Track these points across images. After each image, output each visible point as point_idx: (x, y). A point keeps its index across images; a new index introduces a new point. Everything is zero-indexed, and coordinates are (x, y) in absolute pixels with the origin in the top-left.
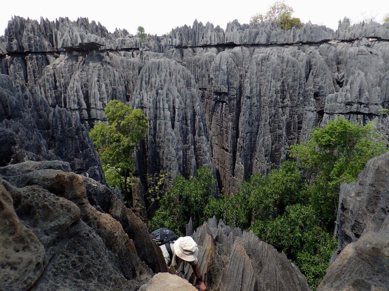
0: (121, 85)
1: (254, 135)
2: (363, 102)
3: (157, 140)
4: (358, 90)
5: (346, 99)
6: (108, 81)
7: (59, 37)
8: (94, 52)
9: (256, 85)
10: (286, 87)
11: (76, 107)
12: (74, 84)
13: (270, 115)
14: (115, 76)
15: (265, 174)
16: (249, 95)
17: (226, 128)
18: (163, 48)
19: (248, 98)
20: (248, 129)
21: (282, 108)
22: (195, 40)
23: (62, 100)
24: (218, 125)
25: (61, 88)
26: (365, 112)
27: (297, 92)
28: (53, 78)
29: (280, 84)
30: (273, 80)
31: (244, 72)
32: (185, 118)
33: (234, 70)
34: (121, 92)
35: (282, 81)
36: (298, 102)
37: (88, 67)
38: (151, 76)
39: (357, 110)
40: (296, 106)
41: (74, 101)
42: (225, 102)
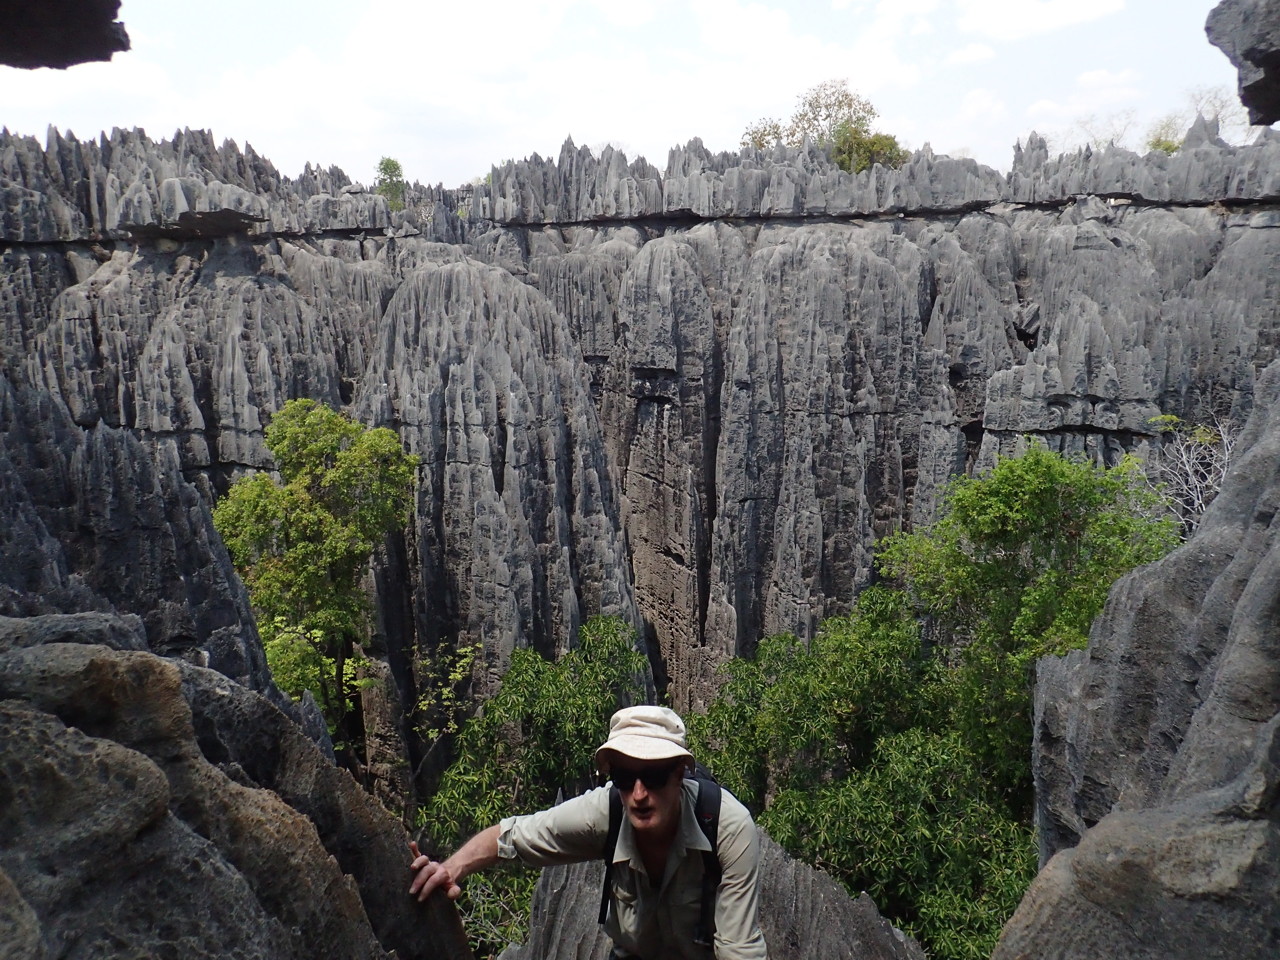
0: (324, 351)
1: (763, 506)
2: (1100, 394)
3: (448, 530)
4: (1082, 358)
5: (1048, 387)
6: (278, 339)
7: (110, 192)
8: (233, 242)
9: (767, 345)
10: (862, 351)
11: (168, 424)
12: (160, 348)
13: (813, 440)
14: (301, 321)
15: (806, 633)
16: (746, 377)
17: (676, 484)
18: (462, 227)
19: (743, 385)
20: (746, 486)
21: (852, 416)
22: (567, 201)
23: (121, 402)
24: (647, 476)
25: (115, 360)
26: (1107, 426)
27: (897, 365)
28: (90, 329)
29: (840, 340)
30: (819, 330)
31: (727, 304)
32: (538, 456)
33: (695, 299)
34: (323, 374)
35: (847, 331)
36: (902, 397)
37: (209, 292)
38: (422, 321)
39: (1085, 418)
40: (896, 411)
41: (161, 406)
42: (669, 400)
